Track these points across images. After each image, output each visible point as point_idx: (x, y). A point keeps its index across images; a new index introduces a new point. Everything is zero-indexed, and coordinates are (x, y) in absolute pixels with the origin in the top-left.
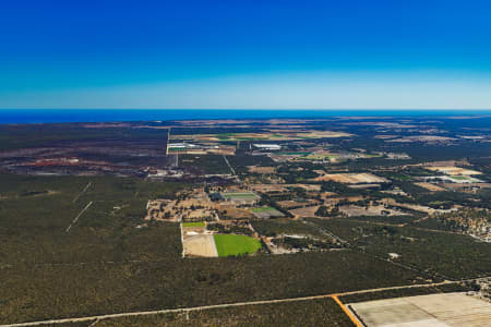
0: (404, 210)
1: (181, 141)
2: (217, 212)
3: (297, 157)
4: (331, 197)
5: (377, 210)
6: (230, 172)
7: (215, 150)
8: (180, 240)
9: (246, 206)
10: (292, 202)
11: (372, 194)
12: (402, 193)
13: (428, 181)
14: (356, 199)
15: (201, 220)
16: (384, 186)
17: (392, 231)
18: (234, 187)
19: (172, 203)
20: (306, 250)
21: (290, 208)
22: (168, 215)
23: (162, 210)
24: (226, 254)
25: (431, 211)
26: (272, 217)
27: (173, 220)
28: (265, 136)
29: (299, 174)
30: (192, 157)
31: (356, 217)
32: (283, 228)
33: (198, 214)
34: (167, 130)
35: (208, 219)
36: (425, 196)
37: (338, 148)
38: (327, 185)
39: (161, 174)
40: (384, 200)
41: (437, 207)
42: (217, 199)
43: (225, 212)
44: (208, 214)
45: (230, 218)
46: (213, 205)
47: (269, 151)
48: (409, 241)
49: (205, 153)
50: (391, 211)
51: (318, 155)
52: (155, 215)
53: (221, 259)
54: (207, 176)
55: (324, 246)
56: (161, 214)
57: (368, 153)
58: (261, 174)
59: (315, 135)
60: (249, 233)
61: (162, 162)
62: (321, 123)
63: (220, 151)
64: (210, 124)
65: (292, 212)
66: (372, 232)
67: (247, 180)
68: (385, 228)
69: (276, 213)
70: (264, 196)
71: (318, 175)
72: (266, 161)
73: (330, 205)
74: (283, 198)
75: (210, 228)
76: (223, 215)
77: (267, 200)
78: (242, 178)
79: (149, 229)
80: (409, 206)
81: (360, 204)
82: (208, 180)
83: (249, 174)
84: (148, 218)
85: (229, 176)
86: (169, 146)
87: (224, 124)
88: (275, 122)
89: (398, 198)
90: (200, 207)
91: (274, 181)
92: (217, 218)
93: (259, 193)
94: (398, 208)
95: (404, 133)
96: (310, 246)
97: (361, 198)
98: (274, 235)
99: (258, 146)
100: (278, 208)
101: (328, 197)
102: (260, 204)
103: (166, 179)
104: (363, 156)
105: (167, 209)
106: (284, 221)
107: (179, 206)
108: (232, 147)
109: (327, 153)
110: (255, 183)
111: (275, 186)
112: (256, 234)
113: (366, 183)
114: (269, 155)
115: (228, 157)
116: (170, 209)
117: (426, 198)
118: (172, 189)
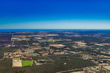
0: (69, 53)
1: (15, 37)
2: (23, 55)
3: (45, 40)
4: (52, 50)
5: (62, 53)
7: (24, 39)
8: (12, 63)
9: (31, 53)
10: (43, 52)
11: (62, 49)
12: (69, 49)
13: (75, 46)
14: (58, 51)
15: (19, 57)
16: (65, 47)
17: (65, 58)
18: (28, 49)
19: (11, 53)
20: (44, 64)
21: (42, 53)
22: (10, 56)
23: (8, 55)
24: (24, 66)
25: (74, 53)
26: (37, 56)
27: (11, 58)
28: (37, 36)
29: (45, 45)
30: (18, 41)
31: (58, 55)
32: (39, 58)
33: (18, 56)
34: (12, 34)
35: (20, 57)
37: (55, 38)
38: (51, 47)
39: (9, 46)
40: (64, 51)
41: (76, 52)
42: (23, 52)
43: (25, 55)
44: (21, 55)
45: (26, 56)
46: (22, 53)
47: (38, 39)
48: (69, 60)
49: (21, 40)
50: (65, 53)
51: (50, 40)
52: (6, 57)
54: (21, 46)
55: (49, 62)
56: (8, 56)
57: (62, 39)
58: (36, 45)
59: (50, 35)
60: (31, 60)
61: (10, 42)
62: (52, 32)
63: (26, 39)
64: (24, 33)
65: (42, 54)
66: (61, 58)
67: (32, 47)
68: (64, 57)
70: (36, 50)
71: (50, 45)
72: (37, 42)
73: (51, 52)
74: (40, 51)
75: (21, 59)
76: (25, 56)
77: (36, 51)
78: (30, 46)
79: (4, 60)
80: (70, 52)
81: (59, 52)
82: (22, 47)
83: (32, 45)
84: (4, 57)
85: (27, 46)
86: (12, 38)
87: (27, 33)
88: (40, 32)
89: (68, 50)
90: (19, 54)
91: (39, 47)
92: (23, 57)
93: (35, 50)
94: (67, 52)
95: (71, 35)
96: (46, 62)
97: (59, 50)
98: (37, 60)
99: (35, 38)
100: (39, 53)
101: (51, 50)
102: (34, 53)
103: (10, 47)
104: (61, 40)
105: (9, 55)
106: (40, 57)
107: (13, 54)
108: (29, 39)
109: (52, 40)
110: (34, 47)
111: (39, 48)
112: (33, 60)
113: (61, 47)
114: (38, 40)
115: (28, 41)
116: (10, 55)
117: (74, 50)
118: (12, 50)
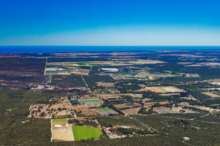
0: (194, 109)
1: (54, 67)
2: (75, 111)
3: (128, 76)
4: (149, 101)
5: (176, 110)
6: (85, 86)
7: (76, 72)
8: (51, 131)
9: (94, 107)
10: (124, 105)
11: (175, 100)
12: (194, 99)
13: (210, 91)
14: (164, 103)
15: (65, 117)
16: (183, 94)
17: (186, 123)
18: (86, 96)
19: (46, 107)
20: (131, 136)
21: (122, 109)
22: (43, 114)
23: (40, 111)
24: (79, 140)
25: (211, 110)
26: (111, 115)
27: (47, 117)
28: (108, 63)
29: (129, 87)
30: (61, 76)
31: (164, 114)
32: (117, 122)
33: (63, 113)
34: (45, 59)
35: (69, 116)
36: (209, 101)
37: (154, 71)
38: (146, 94)
39: (40, 87)
40: (182, 104)
41: (215, 108)
42: (76, 104)
43: (80, 112)
44: (69, 113)
45: (83, 116)
46: (73, 107)
47: (111, 72)
48: (196, 129)
49: (69, 74)
50: (185, 110)
51: (142, 75)
52: (34, 115)
53: (76, 142)
54: (70, 89)
55: (143, 133)
56: (39, 114)
57: (173, 73)
58: (105, 87)
59: (140, 62)
60: (95, 125)
61: (41, 80)
62: (145, 55)
63: (79, 73)
64: (74, 55)
65: (123, 111)
66: (173, 123)
67: (96, 91)
68: (182, 121)
69: (113, 112)
70: (106, 101)
71: (141, 88)
72: (108, 79)
73: (148, 107)
74: (118, 102)
75: (70, 122)
76: (79, 114)
77: (107, 104)
78: (92, 90)
79: (30, 124)
80: (198, 107)
81: (167, 106)
82: (71, 91)
83: (97, 87)
84: (30, 116)
85: (84, 89)
86: (46, 70)
87: (83, 56)
88: (115, 54)
89: (191, 102)
90: (64, 109)
91: (112, 92)
92: (75, 116)
93: (103, 99)
94: (190, 108)
95: (197, 61)
96: (134, 133)
97: (167, 102)
98: (111, 126)
99: (104, 69)
100: (115, 109)
101: (146, 102)
102: (103, 106)
103: (43, 91)
104: (170, 76)
105: (42, 111)
106: (118, 118)
107: (51, 108)
108: (88, 70)
109: (147, 74)
110: (101, 93)
111: (114, 95)
112: (100, 126)
113: (171, 93)
114: (111, 75)
115: (84, 76)
116: (45, 111)
117: (209, 102)
118: (47, 98)
